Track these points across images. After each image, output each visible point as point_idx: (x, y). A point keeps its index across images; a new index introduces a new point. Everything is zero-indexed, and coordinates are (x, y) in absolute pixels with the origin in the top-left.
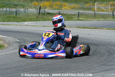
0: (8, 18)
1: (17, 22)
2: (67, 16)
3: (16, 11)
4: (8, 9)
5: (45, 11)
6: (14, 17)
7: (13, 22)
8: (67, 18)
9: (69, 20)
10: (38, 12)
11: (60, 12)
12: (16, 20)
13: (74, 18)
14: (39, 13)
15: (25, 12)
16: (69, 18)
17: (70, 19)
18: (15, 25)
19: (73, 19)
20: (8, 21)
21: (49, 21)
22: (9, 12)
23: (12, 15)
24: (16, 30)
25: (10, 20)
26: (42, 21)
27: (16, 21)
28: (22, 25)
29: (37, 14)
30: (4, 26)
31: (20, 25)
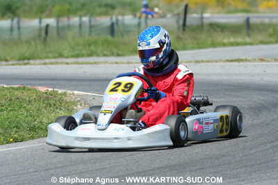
0: (89, 45)
1: (118, 55)
3: (112, 25)
4: (86, 19)
5: (202, 18)
7: (105, 55)
8: (270, 36)
10: (181, 22)
11: (248, 20)
12: (115, 51)
14: (184, 25)
15: (139, 25)
20: (90, 55)
21: (216, 49)
22: (90, 26)
25: (95, 52)
26: (193, 48)
27: (113, 54)
29: (179, 28)
30: (82, 68)
31: (128, 63)
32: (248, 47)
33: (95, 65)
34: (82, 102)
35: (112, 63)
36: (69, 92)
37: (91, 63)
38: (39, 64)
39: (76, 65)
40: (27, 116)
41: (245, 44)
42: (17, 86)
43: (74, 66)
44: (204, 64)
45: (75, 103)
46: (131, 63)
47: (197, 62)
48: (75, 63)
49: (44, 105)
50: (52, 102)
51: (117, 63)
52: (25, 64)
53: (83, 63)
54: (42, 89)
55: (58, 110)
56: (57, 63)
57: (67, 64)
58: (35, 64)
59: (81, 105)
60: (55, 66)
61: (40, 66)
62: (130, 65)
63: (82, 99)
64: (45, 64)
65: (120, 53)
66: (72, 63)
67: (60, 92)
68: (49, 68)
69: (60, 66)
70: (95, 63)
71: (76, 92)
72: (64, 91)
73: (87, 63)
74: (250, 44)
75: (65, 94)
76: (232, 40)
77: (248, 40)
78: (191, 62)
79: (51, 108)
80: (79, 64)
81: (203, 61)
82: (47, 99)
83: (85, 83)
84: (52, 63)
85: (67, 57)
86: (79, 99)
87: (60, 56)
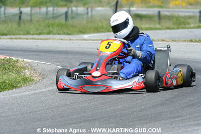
2: (175, 20)
5: (130, 10)
6: (60, 25)
8: (174, 24)
9: (178, 28)
11: (159, 13)
13: (189, 24)
15: (87, 13)
16: (180, 24)
17: (182, 26)
19: (187, 26)
22: (53, 14)
23: (57, 21)
24: (60, 49)
28: (74, 39)
30: (36, 42)
31: (70, 40)
32: (158, 31)
33: (46, 40)
34: (30, 67)
35: (59, 39)
36: (21, 59)
37: (44, 39)
39: (33, 40)
41: (156, 29)
43: (31, 40)
45: (24, 68)
46: (72, 40)
48: (33, 39)
49: (1, 69)
50: (7, 66)
51: (62, 39)
53: (38, 39)
54: (2, 57)
56: (20, 38)
57: (27, 39)
59: (28, 69)
60: (18, 40)
62: (71, 41)
64: (11, 39)
65: (69, 32)
66: (30, 39)
67: (15, 59)
68: (13, 41)
69: (21, 40)
70: (47, 39)
71: (25, 60)
73: (41, 39)
74: (160, 29)
75: (18, 60)
76: (147, 26)
77: (158, 26)
79: (6, 71)
80: (35, 39)
82: (4, 64)
83: (35, 53)
84: (16, 38)
85: (33, 34)
86: (27, 65)
87: (28, 33)
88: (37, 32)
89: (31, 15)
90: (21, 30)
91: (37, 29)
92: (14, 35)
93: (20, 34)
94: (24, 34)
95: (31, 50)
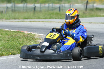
12: (60, 17)
18: (57, 22)
23: (55, 11)
27: (59, 18)
33: (50, 23)
34: (41, 38)
36: (37, 34)
37: (49, 22)
38: (28, 22)
39: (43, 23)
40: (18, 44)
42: (16, 31)
44: (93, 24)
45: (38, 39)
47: (89, 23)
49: (26, 39)
50: (29, 38)
51: (58, 22)
52: (23, 21)
53: (45, 22)
54: (26, 32)
55: (31, 42)
56: (35, 21)
57: (39, 22)
58: (27, 21)
61: (29, 22)
63: (41, 37)
64: (31, 21)
65: (61, 18)
66: (41, 22)
67: (33, 33)
69: (36, 22)
70: (50, 22)
71: (39, 34)
72: (34, 33)
73: (47, 22)
75: (35, 34)
78: (87, 23)
79: (28, 40)
81: (92, 23)
82: (27, 36)
84: (33, 21)
85: (42, 19)
86: (40, 37)
87: (39, 18)
88: (44, 18)
89: (40, 8)
90: (35, 17)
91: (44, 16)
92: (32, 19)
93: (35, 19)
94: (37, 19)
95: (42, 28)
